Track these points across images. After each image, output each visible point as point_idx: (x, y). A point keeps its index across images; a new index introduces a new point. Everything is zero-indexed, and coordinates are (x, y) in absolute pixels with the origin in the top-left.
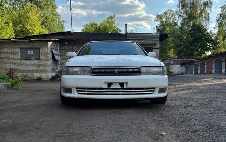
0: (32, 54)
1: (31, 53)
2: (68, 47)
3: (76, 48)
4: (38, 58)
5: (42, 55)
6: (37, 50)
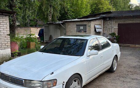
1: (82, 28)
2: (109, 22)
3: (114, 22)
4: (85, 31)
5: (87, 29)
6: (85, 26)
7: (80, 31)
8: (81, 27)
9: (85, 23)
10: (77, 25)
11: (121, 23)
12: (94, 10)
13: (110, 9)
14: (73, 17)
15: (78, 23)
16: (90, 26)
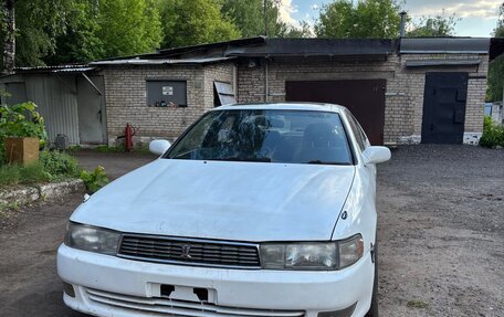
0: (171, 93)
1: (168, 91)
2: (254, 74)
3: (274, 77)
4: (183, 103)
5: (191, 97)
6: (181, 86)
7: (161, 103)
8: (164, 88)
9: (180, 75)
10: (148, 81)
11: (294, 78)
12: (172, 32)
13: (225, 33)
14: (101, 55)
15: (154, 75)
16: (199, 87)
